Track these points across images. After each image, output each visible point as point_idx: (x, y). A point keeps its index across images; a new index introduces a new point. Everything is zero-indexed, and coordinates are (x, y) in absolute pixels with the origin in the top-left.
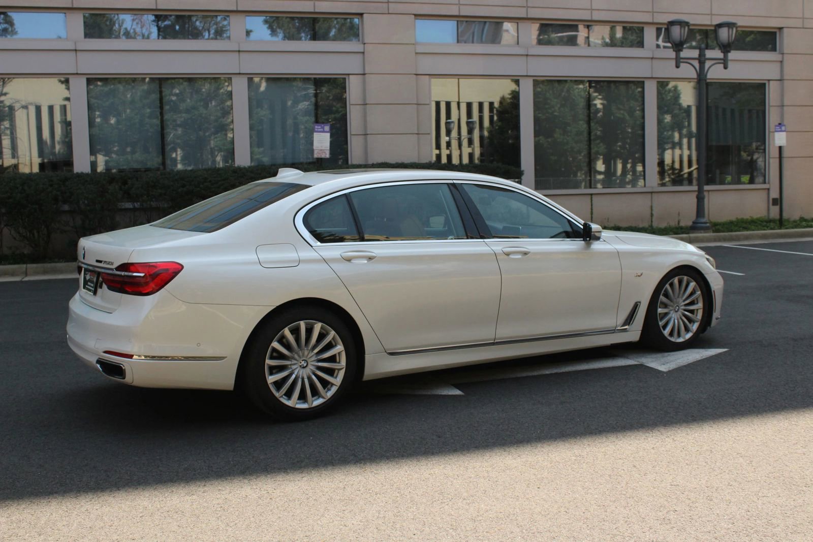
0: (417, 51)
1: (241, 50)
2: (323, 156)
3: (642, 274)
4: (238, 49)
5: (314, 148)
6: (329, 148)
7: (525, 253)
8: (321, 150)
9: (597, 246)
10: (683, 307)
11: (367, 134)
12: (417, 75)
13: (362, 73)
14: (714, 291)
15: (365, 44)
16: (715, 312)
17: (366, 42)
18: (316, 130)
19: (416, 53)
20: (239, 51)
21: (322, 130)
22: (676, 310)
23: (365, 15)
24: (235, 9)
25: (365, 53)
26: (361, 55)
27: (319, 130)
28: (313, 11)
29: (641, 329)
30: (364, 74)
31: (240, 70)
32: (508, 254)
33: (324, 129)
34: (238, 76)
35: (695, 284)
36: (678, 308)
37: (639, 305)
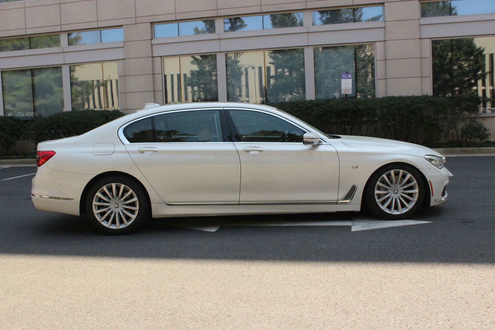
0: (420, 24)
1: (309, 31)
2: (348, 93)
3: (357, 167)
4: (307, 32)
5: (342, 88)
6: (351, 88)
7: (260, 151)
8: (347, 89)
9: (321, 148)
10: (401, 191)
11: (387, 79)
12: (420, 39)
13: (384, 40)
14: (430, 181)
15: (385, 22)
16: (432, 196)
17: (386, 20)
18: (343, 77)
19: (420, 25)
20: (308, 32)
21: (347, 77)
22: (395, 192)
23: (385, 4)
24: (305, 8)
25: (386, 28)
26: (383, 30)
27: (345, 77)
28: (352, 4)
29: (360, 203)
30: (385, 41)
31: (308, 44)
32: (248, 151)
33: (348, 77)
34: (308, 47)
35: (411, 176)
36: (396, 191)
37: (356, 187)
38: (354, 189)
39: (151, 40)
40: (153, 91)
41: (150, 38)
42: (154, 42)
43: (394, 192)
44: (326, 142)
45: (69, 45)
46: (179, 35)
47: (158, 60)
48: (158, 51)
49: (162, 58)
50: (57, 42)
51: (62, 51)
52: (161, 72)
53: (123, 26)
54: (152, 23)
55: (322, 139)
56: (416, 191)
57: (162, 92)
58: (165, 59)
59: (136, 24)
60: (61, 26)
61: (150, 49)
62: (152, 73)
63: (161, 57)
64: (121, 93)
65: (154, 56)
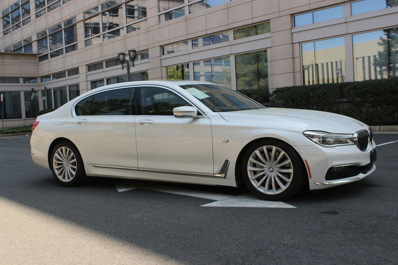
7: (150, 124)
9: (201, 122)
10: (276, 169)
14: (306, 161)
32: (142, 124)
35: (284, 153)
36: (271, 169)
37: (229, 162)
38: (226, 163)
39: (291, 29)
40: (293, 72)
41: (290, 28)
42: (293, 31)
43: (269, 170)
44: (206, 115)
45: (234, 39)
46: (313, 23)
47: (297, 46)
48: (297, 38)
49: (301, 43)
50: (226, 38)
51: (229, 45)
52: (299, 56)
53: (271, 20)
54: (292, 15)
55: (204, 113)
56: (290, 171)
57: (300, 73)
58: (302, 44)
59: (280, 17)
60: (228, 26)
61: (290, 37)
62: (292, 57)
63: (299, 43)
64: (270, 75)
65: (294, 42)
